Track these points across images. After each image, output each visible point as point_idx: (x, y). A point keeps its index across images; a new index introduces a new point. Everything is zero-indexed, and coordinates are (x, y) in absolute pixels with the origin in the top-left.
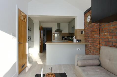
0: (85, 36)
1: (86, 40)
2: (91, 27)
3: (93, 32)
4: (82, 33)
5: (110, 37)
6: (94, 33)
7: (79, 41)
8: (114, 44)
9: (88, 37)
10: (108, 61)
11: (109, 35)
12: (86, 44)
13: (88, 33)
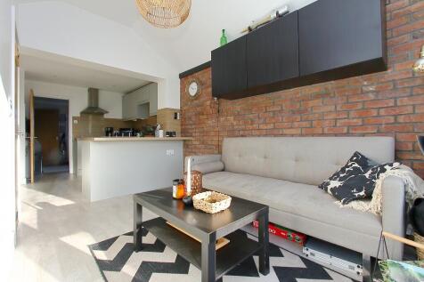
0: (182, 125)
1: (184, 132)
2: (198, 106)
3: (203, 114)
4: (176, 118)
5: (235, 123)
6: (205, 117)
7: (170, 134)
8: (241, 133)
9: (190, 127)
10: (237, 158)
11: (234, 120)
12: (185, 141)
13: (190, 118)
